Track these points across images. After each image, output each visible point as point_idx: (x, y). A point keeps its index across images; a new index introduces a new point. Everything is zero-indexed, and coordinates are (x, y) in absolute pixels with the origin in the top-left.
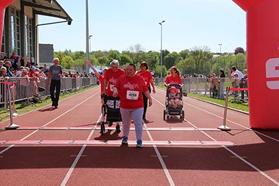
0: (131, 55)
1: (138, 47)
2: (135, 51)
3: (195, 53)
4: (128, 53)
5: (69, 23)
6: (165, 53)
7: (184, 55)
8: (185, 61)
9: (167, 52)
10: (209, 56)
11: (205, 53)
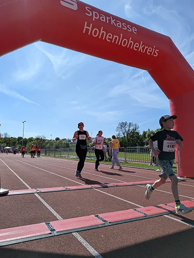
0: (2, 139)
1: (6, 134)
2: (4, 137)
3: (37, 139)
6: (20, 138)
7: (31, 140)
8: (32, 143)
9: (21, 138)
10: (44, 140)
11: (42, 139)
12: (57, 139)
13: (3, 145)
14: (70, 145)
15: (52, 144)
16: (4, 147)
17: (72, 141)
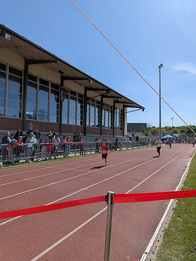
5: (143, 110)
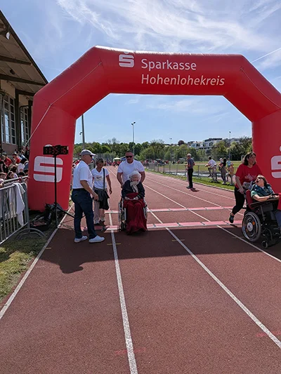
0: (109, 146)
1: (114, 140)
2: (112, 143)
3: (153, 144)
4: (106, 144)
6: (132, 144)
7: (145, 145)
8: (147, 149)
10: (162, 146)
11: (159, 144)
12: (181, 143)
13: (111, 154)
14: (198, 152)
15: (172, 152)
16: (113, 157)
17: (202, 146)
